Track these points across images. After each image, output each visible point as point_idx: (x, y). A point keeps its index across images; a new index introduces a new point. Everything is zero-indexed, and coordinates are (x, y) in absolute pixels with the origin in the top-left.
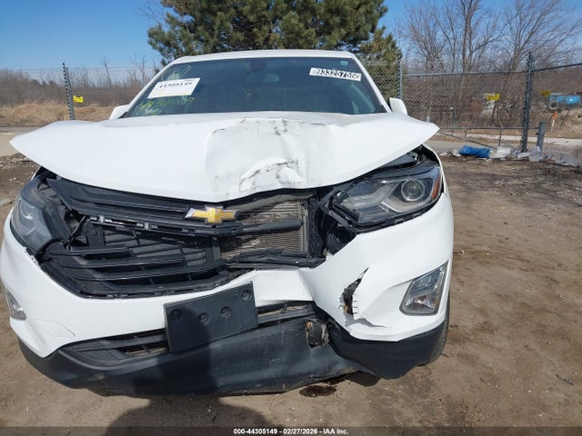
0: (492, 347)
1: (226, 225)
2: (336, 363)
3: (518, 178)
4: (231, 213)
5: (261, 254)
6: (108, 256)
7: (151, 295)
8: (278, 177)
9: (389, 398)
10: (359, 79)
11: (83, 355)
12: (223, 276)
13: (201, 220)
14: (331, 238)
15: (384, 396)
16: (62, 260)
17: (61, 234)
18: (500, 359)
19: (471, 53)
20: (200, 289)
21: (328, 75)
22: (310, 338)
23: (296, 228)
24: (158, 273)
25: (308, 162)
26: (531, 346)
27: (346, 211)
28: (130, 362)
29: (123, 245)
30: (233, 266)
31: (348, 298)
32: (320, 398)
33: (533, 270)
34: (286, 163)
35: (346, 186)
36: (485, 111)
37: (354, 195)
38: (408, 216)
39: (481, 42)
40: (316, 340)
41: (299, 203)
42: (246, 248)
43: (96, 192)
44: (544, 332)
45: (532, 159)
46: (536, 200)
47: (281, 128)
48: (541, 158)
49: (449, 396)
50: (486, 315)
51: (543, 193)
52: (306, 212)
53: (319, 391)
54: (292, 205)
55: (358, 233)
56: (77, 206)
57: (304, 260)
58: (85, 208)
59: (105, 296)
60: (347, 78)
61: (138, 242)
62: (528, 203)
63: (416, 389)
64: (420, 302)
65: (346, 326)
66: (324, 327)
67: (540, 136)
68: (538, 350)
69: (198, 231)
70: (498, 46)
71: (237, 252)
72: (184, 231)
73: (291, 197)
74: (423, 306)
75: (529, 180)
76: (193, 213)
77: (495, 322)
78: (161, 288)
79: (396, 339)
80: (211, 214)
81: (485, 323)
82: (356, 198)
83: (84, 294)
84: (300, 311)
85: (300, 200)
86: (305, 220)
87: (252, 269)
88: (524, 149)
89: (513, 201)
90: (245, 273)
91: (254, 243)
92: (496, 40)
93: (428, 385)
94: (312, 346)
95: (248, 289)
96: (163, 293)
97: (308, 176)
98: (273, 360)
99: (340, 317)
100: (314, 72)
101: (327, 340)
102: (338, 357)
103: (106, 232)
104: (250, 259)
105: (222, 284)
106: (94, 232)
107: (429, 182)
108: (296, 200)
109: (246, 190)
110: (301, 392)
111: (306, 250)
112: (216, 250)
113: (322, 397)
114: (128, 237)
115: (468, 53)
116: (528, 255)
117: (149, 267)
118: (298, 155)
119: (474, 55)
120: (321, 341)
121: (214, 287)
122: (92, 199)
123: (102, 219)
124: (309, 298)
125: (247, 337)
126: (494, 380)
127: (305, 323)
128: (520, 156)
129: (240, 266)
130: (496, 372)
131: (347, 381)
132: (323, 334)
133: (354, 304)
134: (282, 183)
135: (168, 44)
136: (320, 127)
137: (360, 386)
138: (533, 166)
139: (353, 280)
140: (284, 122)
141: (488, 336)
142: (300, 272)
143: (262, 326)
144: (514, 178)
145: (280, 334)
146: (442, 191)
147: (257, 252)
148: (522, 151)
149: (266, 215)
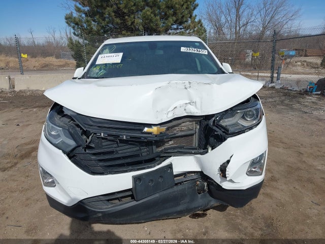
0: (278, 189)
1: (161, 135)
2: (210, 201)
3: (271, 98)
4: (163, 129)
5: (174, 148)
6: (104, 153)
7: (126, 171)
8: (185, 110)
9: (234, 217)
10: (207, 53)
11: (90, 204)
12: (158, 161)
13: (150, 133)
14: (212, 140)
15: (231, 217)
16: (82, 156)
17: (81, 143)
18: (283, 195)
19: (240, 28)
20: (149, 168)
21: (191, 51)
22: (198, 190)
23: (192, 135)
24: (129, 160)
25: (201, 103)
26: (297, 187)
27: (222, 127)
28: (113, 207)
29: (112, 147)
30: (162, 155)
31: (223, 170)
32: (200, 219)
33: (289, 148)
34: (189, 103)
35: (221, 114)
36: (247, 60)
37: (225, 119)
38: (251, 128)
39: (245, 22)
40: (201, 190)
41: (194, 122)
42: (167, 146)
43: (97, 120)
44: (301, 180)
45: (277, 87)
46: (283, 110)
47: (188, 85)
48: (281, 86)
49: (263, 214)
50: (272, 173)
51: (286, 106)
52: (198, 127)
53: (198, 216)
54: (191, 123)
55: (229, 137)
56: (88, 128)
57: (196, 151)
58: (94, 129)
59: (104, 173)
60: (201, 53)
61: (118, 145)
62: (279, 112)
63: (246, 212)
64: (254, 170)
65: (221, 183)
66: (206, 184)
67: (278, 74)
68: (300, 189)
69: (149, 139)
70: (254, 24)
71: (163, 148)
72: (142, 139)
73: (191, 119)
74: (255, 171)
75: (277, 99)
76: (146, 129)
77: (277, 176)
78: (130, 168)
79: (245, 188)
80: (154, 130)
81: (272, 177)
82: (226, 120)
83: (93, 173)
84: (194, 176)
85: (195, 121)
86: (197, 131)
87: (171, 156)
88: (272, 82)
89: (271, 111)
90: (167, 158)
91: (170, 143)
92: (253, 21)
93: (252, 210)
94: (199, 193)
95: (170, 166)
96: (131, 171)
97: (201, 109)
98: (182, 202)
99: (217, 178)
100: (183, 49)
101: (207, 190)
102: (211, 198)
103: (103, 141)
104: (169, 151)
105: (158, 164)
106: (97, 141)
107: (257, 110)
108: (193, 121)
109: (170, 117)
110: (190, 217)
111: (197, 145)
112: (154, 147)
113: (201, 219)
114: (112, 143)
115: (238, 28)
116: (286, 140)
117: (124, 158)
118: (196, 99)
119: (241, 29)
120: (204, 191)
121: (155, 166)
122: (95, 124)
123: (102, 134)
124: (199, 170)
125: (170, 190)
126: (283, 206)
127: (196, 182)
128: (270, 85)
129: (166, 155)
130: (282, 201)
131: (212, 210)
132: (205, 187)
133: (227, 173)
134: (187, 113)
135: (77, 24)
136: (208, 85)
137: (219, 212)
138: (278, 91)
139: (225, 160)
140: (190, 83)
141: (275, 183)
142: (195, 157)
143: (176, 184)
144: (269, 97)
145: (185, 189)
146: (263, 115)
147: (172, 147)
148: (271, 83)
149: (177, 128)
